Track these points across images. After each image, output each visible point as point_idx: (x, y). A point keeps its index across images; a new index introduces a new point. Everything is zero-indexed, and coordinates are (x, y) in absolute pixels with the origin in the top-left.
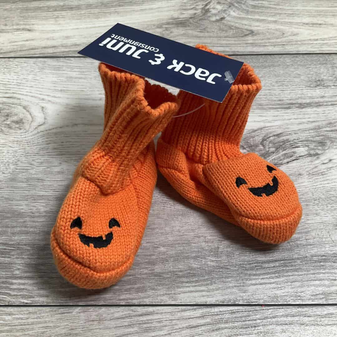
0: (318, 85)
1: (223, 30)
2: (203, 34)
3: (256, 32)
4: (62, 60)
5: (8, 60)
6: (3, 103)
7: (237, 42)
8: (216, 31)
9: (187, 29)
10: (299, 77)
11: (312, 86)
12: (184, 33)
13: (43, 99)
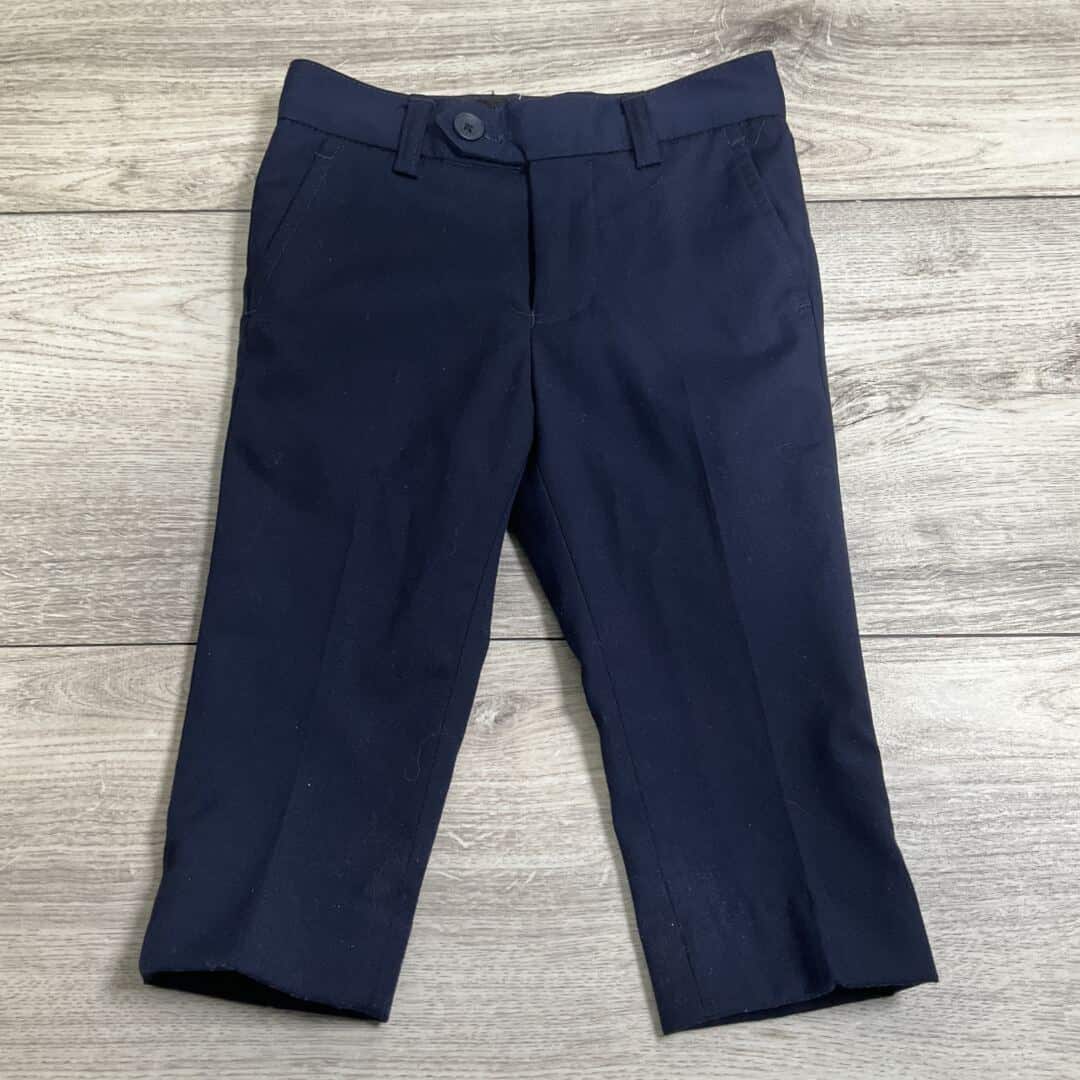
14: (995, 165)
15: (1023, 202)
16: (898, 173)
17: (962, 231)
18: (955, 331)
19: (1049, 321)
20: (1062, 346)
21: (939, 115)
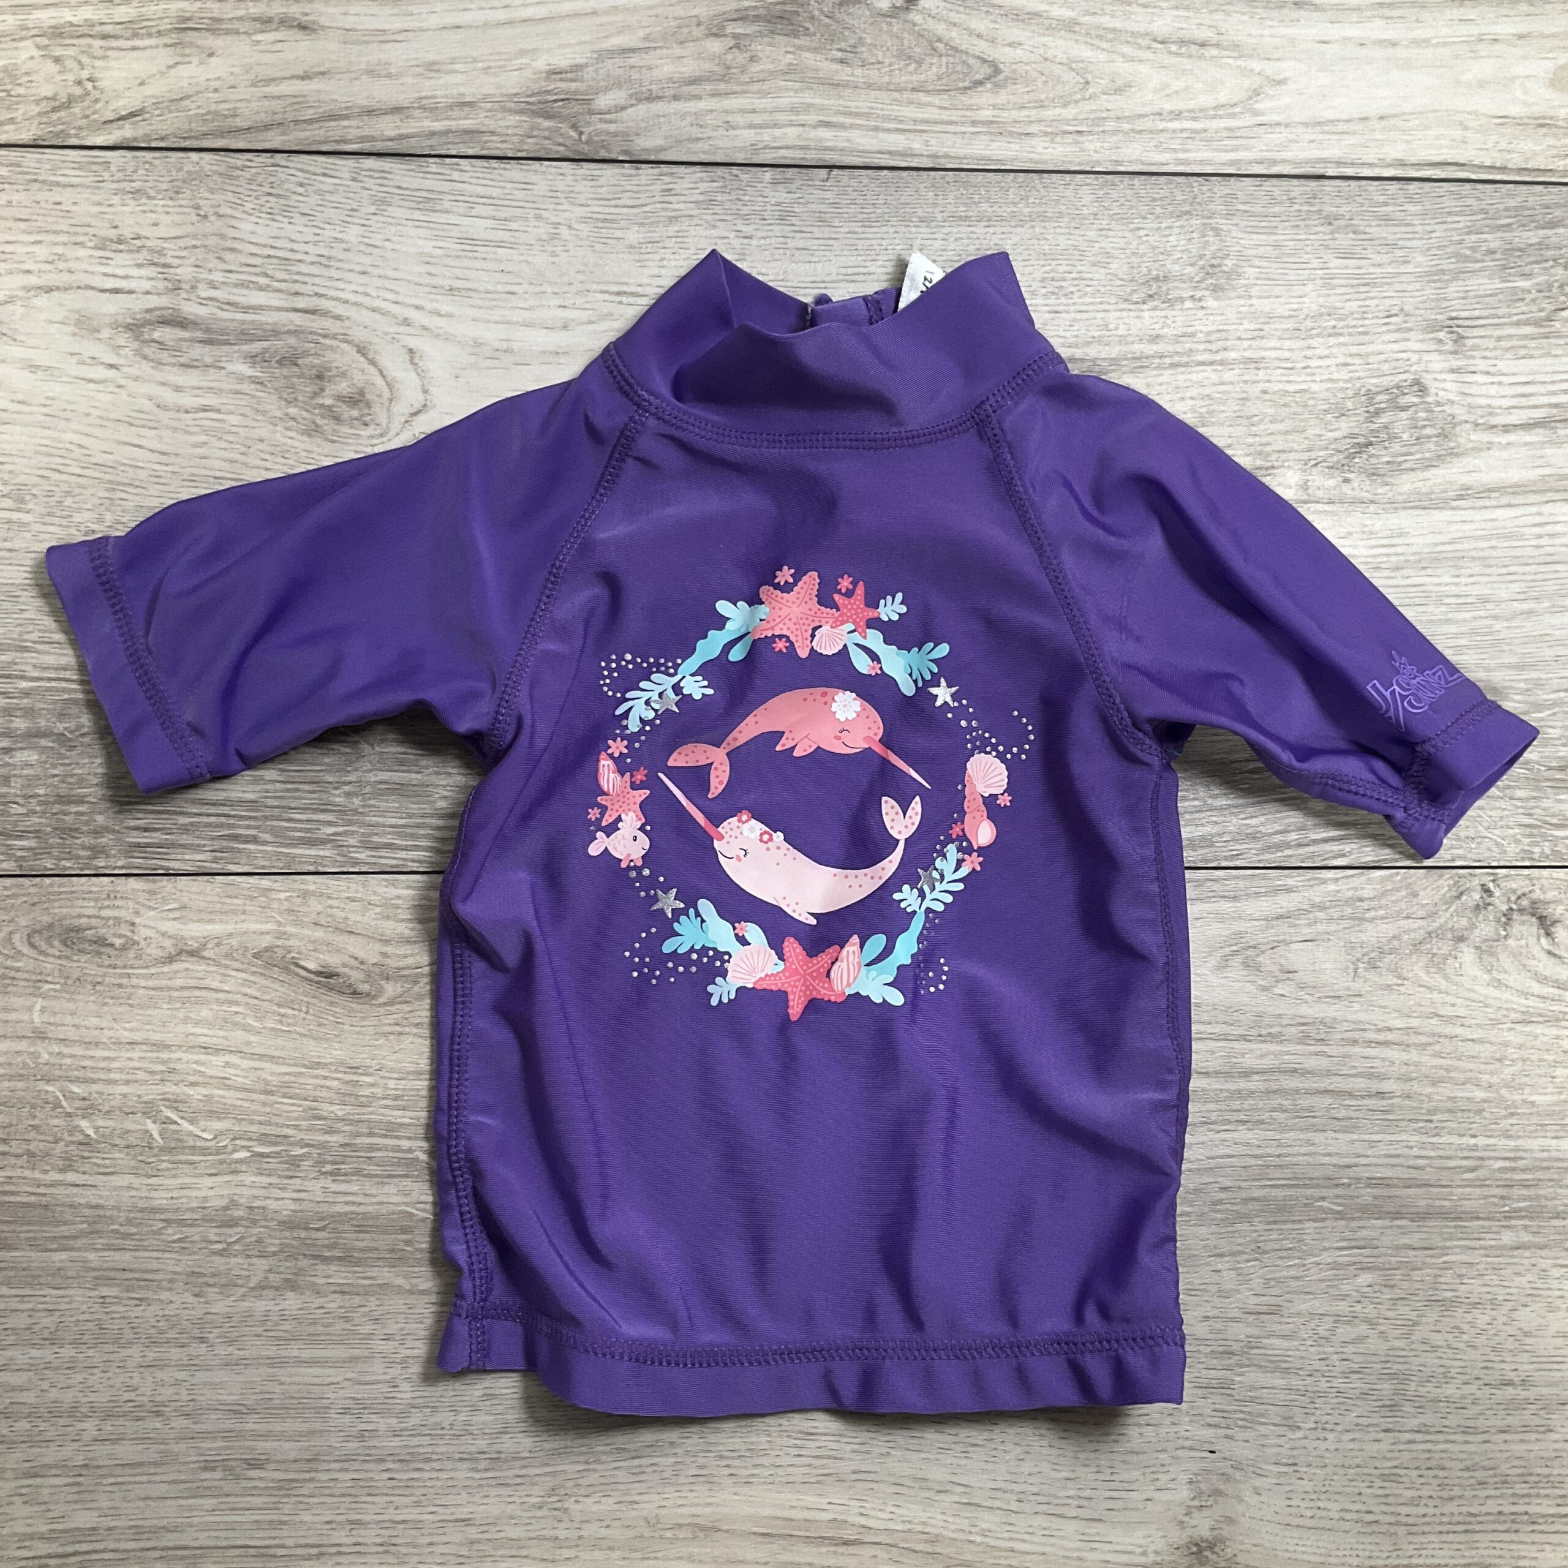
0: (1150, 296)
1: (910, 57)
2: (848, 70)
3: (1006, 71)
4: (434, 168)
5: (270, 161)
6: (296, 332)
7: (945, 116)
8: (887, 61)
9: (800, 48)
10: (1105, 265)
11: (1135, 297)
12: (790, 64)
13: (406, 322)
14: (1275, 118)
15: (1313, 184)
16: (1126, 126)
17: (1217, 231)
18: (1192, 398)
19: (1329, 385)
20: (1345, 426)
21: (1195, 26)
